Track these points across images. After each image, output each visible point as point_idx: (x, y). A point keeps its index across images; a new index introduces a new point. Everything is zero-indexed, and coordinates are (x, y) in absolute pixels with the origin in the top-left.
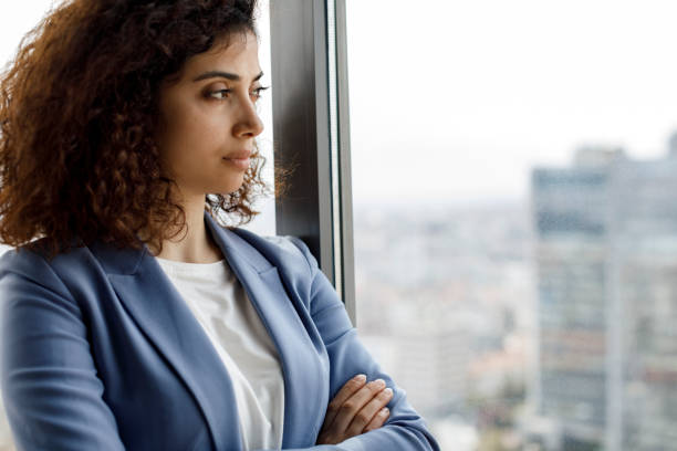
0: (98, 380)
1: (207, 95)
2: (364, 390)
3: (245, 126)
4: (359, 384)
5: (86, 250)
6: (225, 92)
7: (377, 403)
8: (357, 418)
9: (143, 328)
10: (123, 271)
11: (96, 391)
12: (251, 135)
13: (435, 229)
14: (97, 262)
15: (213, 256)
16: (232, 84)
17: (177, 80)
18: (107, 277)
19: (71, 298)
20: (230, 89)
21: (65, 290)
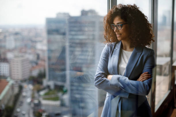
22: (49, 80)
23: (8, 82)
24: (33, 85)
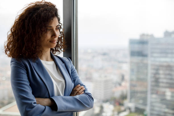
7: (82, 90)
22: (130, 102)
24: (115, 106)
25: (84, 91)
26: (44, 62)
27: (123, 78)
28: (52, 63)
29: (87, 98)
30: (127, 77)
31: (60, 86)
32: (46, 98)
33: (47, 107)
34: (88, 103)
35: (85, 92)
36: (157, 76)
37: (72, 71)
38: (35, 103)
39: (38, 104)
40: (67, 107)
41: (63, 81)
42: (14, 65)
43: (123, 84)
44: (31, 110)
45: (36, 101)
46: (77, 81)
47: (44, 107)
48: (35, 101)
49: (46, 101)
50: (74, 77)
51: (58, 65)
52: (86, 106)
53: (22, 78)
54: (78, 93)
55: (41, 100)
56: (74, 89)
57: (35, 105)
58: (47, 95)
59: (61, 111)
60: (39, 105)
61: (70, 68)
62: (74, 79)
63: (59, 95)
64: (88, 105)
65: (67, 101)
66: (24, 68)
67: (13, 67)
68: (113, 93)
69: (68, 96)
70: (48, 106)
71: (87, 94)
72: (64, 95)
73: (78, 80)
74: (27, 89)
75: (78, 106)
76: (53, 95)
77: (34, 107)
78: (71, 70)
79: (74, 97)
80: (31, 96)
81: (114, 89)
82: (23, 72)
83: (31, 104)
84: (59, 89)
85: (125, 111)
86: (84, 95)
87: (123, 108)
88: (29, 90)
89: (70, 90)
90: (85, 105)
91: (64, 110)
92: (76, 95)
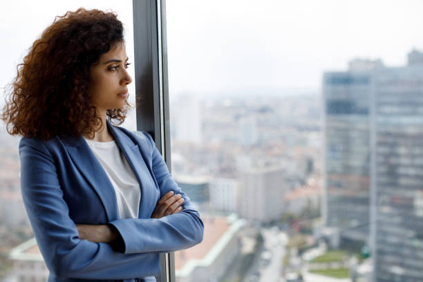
0: (61, 190)
1: (109, 69)
2: (173, 198)
3: (125, 80)
4: (171, 195)
5: (57, 137)
6: (116, 67)
7: (177, 204)
8: (169, 209)
9: (81, 169)
10: (72, 145)
11: (60, 195)
12: (127, 84)
13: (264, 110)
14: (61, 141)
15: (110, 138)
16: (118, 64)
17: (97, 64)
18: (65, 148)
19: (51, 156)
20: (118, 66)
21: (49, 153)
22: (329, 224)
23: (229, 225)
24: (291, 235)
25: (183, 205)
26: (92, 144)
27: (310, 168)
28: (111, 144)
29: (189, 222)
30: (320, 165)
31: (130, 196)
32: (101, 224)
33: (102, 245)
34: (192, 232)
35: (184, 208)
36: (393, 161)
37: (155, 163)
38: (76, 238)
39: (82, 239)
40: (145, 243)
41: (137, 185)
42: (28, 154)
43: (311, 181)
44: (69, 253)
45: (79, 231)
46: (166, 183)
47: (96, 246)
48: (77, 234)
49: (101, 232)
50: (158, 176)
51: (123, 149)
52: (188, 238)
53: (47, 183)
54: (169, 211)
55: (89, 229)
56: (161, 202)
57: (76, 241)
58: (102, 217)
59: (132, 253)
60: (86, 242)
61: (149, 154)
62: (159, 180)
63: (127, 216)
64: (192, 236)
65: (145, 229)
66: (50, 161)
67: (26, 158)
68: (287, 203)
69: (147, 218)
70: (104, 242)
71: (188, 212)
72: (139, 217)
73: (169, 181)
74: (58, 208)
75: (169, 239)
76: (115, 218)
77: (75, 246)
78: (153, 161)
79: (160, 219)
80: (68, 223)
81: (289, 195)
82: (49, 169)
83: (69, 239)
84: (127, 202)
85: (316, 246)
86: (183, 215)
87: (310, 240)
88: (62, 209)
89: (151, 204)
90: (185, 236)
91: (139, 251)
92: (165, 215)
